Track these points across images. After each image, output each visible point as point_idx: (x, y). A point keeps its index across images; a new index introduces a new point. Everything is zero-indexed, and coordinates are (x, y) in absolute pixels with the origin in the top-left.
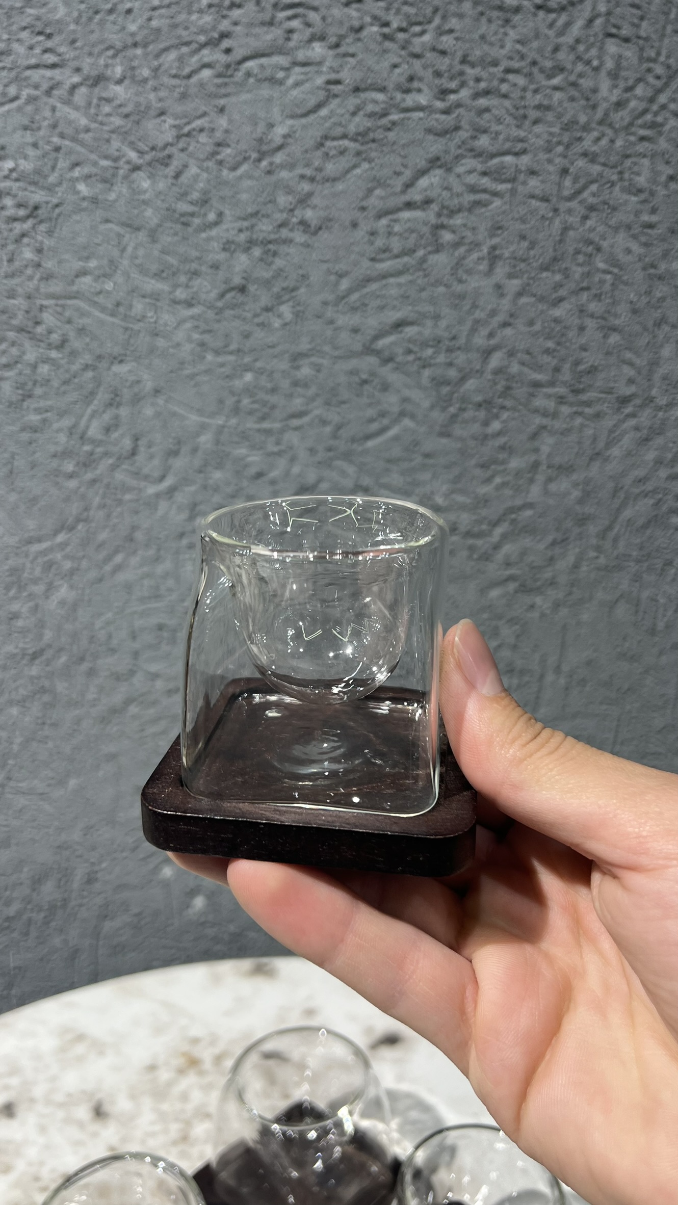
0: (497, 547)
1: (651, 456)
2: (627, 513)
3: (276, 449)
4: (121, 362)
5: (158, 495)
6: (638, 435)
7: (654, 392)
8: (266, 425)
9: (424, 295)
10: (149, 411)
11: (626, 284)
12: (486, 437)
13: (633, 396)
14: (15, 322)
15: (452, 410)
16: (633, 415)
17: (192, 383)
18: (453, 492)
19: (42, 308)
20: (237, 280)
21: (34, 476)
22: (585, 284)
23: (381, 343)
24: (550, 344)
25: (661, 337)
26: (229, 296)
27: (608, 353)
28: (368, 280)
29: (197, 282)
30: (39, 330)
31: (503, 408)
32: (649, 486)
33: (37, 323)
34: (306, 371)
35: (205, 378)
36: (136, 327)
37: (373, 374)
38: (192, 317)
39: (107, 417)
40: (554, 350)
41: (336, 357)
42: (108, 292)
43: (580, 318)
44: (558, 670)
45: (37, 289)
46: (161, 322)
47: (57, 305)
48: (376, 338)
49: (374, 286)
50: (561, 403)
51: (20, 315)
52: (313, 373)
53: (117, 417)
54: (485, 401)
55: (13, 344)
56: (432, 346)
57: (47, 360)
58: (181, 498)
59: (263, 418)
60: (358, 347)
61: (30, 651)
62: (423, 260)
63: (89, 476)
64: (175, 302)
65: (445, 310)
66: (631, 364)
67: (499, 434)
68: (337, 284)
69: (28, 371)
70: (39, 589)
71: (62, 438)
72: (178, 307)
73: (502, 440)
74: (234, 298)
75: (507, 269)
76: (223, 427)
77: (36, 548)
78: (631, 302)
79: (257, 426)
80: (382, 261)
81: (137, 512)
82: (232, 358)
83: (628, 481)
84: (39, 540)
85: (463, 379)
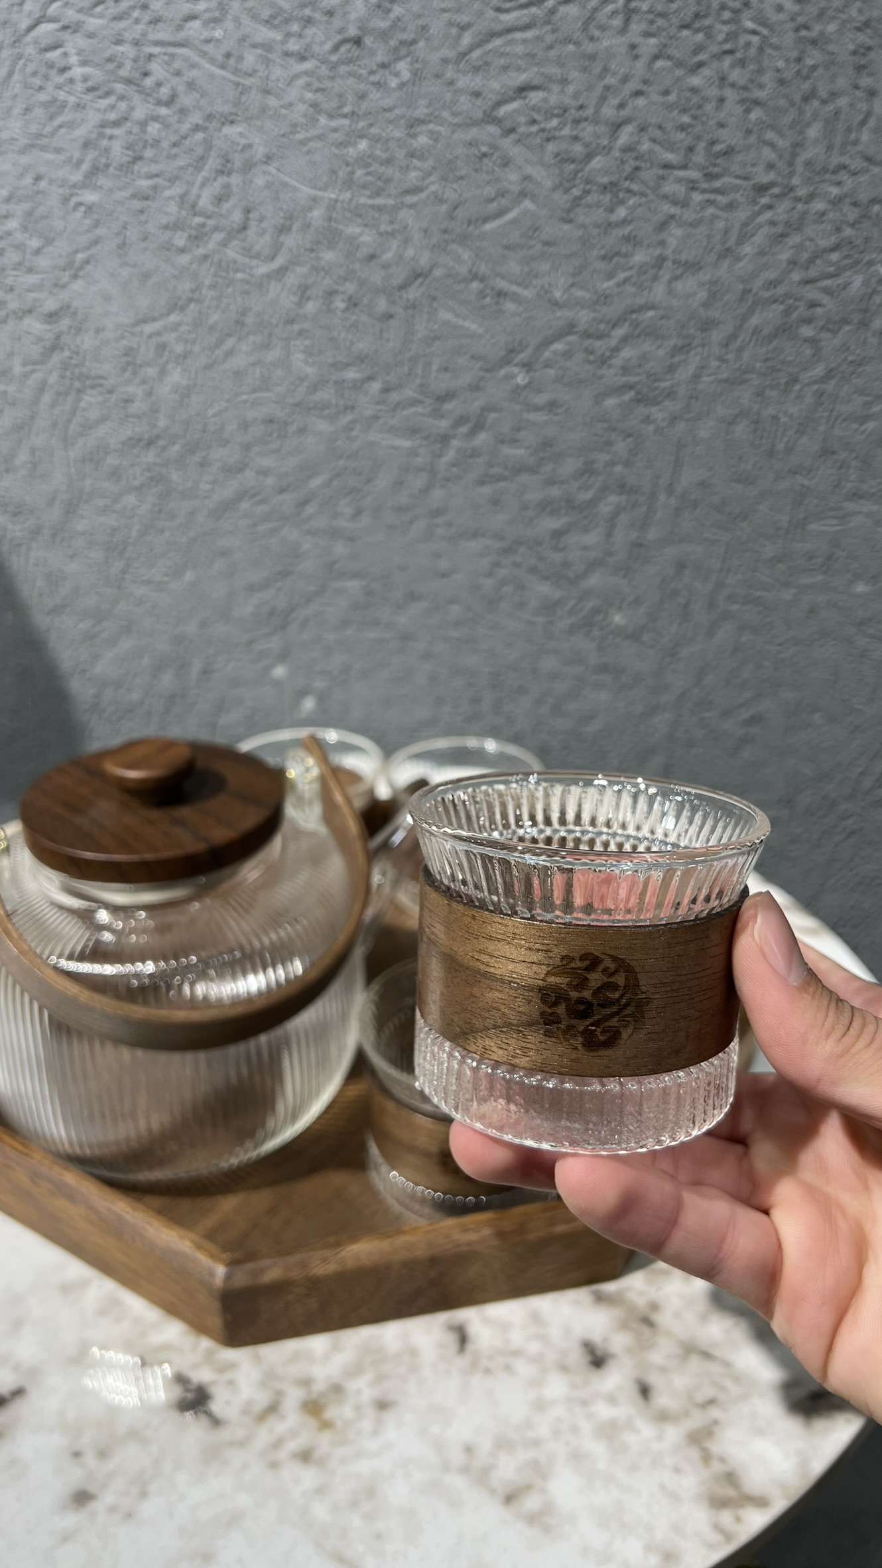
0: (616, 350)
1: (785, 256)
2: (755, 320)
3: (389, 229)
4: (232, 122)
5: (268, 276)
6: (773, 230)
7: (795, 181)
8: (379, 201)
9: (552, 54)
10: (260, 181)
11: (776, 48)
12: (610, 224)
13: (772, 184)
14: (123, 73)
15: (576, 192)
16: (770, 207)
17: (305, 149)
18: (572, 285)
19: (151, 56)
20: (353, 31)
21: (146, 249)
22: (728, 46)
23: (504, 110)
24: (686, 119)
25: (808, 115)
26: (343, 49)
27: (749, 132)
28: (493, 35)
29: (310, 31)
30: (149, 82)
31: (629, 191)
32: (781, 290)
33: (146, 74)
34: (423, 140)
35: (319, 144)
36: (248, 82)
37: (494, 147)
38: (306, 73)
39: (217, 186)
40: (689, 126)
41: (455, 125)
42: (217, 40)
43: (721, 87)
44: (670, 490)
45: (144, 34)
46: (272, 77)
47: (165, 54)
48: (499, 104)
49: (498, 42)
50: (693, 188)
51: (128, 64)
52: (431, 142)
53: (227, 186)
54: (611, 183)
55: (122, 98)
56: (557, 116)
57: (155, 118)
58: (292, 279)
59: (378, 193)
60: (479, 114)
61: (146, 436)
62: (553, 11)
63: (201, 251)
64: (287, 54)
65: (574, 74)
66: (772, 145)
67: (624, 222)
68: (459, 37)
69: (136, 130)
70: (151, 372)
71: (173, 208)
72: (292, 61)
73: (626, 230)
74: (349, 51)
75: (644, 26)
76: (336, 201)
77: (149, 328)
78: (778, 71)
79: (370, 202)
80: (507, 11)
81: (247, 293)
82: (346, 122)
83: (758, 283)
84: (154, 319)
85: (589, 157)
